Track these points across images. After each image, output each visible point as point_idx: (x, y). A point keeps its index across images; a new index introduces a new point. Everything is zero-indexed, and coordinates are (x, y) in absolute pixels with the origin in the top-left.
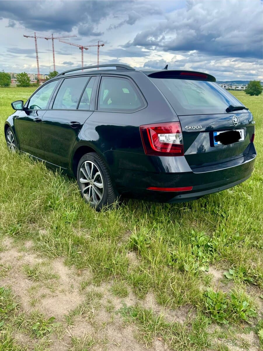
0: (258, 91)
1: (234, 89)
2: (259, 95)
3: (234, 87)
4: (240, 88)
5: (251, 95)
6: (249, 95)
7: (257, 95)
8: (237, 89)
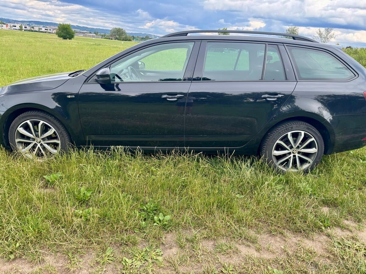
0: (70, 34)
1: (38, 30)
2: (72, 39)
3: (36, 29)
4: (43, 30)
5: (64, 39)
6: (62, 38)
7: (70, 39)
8: (41, 30)
